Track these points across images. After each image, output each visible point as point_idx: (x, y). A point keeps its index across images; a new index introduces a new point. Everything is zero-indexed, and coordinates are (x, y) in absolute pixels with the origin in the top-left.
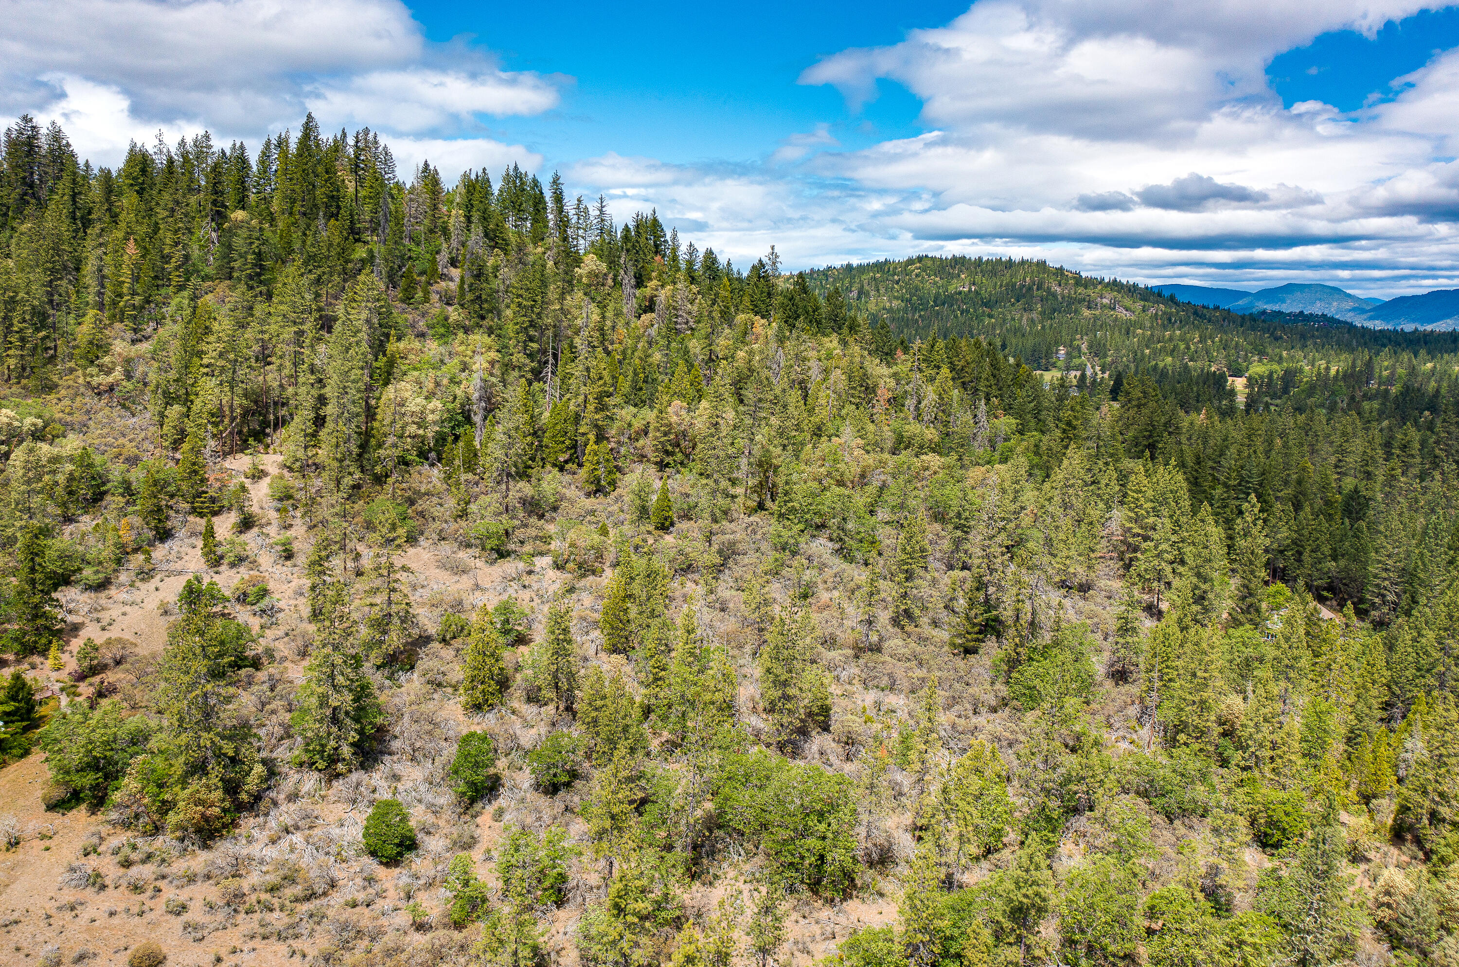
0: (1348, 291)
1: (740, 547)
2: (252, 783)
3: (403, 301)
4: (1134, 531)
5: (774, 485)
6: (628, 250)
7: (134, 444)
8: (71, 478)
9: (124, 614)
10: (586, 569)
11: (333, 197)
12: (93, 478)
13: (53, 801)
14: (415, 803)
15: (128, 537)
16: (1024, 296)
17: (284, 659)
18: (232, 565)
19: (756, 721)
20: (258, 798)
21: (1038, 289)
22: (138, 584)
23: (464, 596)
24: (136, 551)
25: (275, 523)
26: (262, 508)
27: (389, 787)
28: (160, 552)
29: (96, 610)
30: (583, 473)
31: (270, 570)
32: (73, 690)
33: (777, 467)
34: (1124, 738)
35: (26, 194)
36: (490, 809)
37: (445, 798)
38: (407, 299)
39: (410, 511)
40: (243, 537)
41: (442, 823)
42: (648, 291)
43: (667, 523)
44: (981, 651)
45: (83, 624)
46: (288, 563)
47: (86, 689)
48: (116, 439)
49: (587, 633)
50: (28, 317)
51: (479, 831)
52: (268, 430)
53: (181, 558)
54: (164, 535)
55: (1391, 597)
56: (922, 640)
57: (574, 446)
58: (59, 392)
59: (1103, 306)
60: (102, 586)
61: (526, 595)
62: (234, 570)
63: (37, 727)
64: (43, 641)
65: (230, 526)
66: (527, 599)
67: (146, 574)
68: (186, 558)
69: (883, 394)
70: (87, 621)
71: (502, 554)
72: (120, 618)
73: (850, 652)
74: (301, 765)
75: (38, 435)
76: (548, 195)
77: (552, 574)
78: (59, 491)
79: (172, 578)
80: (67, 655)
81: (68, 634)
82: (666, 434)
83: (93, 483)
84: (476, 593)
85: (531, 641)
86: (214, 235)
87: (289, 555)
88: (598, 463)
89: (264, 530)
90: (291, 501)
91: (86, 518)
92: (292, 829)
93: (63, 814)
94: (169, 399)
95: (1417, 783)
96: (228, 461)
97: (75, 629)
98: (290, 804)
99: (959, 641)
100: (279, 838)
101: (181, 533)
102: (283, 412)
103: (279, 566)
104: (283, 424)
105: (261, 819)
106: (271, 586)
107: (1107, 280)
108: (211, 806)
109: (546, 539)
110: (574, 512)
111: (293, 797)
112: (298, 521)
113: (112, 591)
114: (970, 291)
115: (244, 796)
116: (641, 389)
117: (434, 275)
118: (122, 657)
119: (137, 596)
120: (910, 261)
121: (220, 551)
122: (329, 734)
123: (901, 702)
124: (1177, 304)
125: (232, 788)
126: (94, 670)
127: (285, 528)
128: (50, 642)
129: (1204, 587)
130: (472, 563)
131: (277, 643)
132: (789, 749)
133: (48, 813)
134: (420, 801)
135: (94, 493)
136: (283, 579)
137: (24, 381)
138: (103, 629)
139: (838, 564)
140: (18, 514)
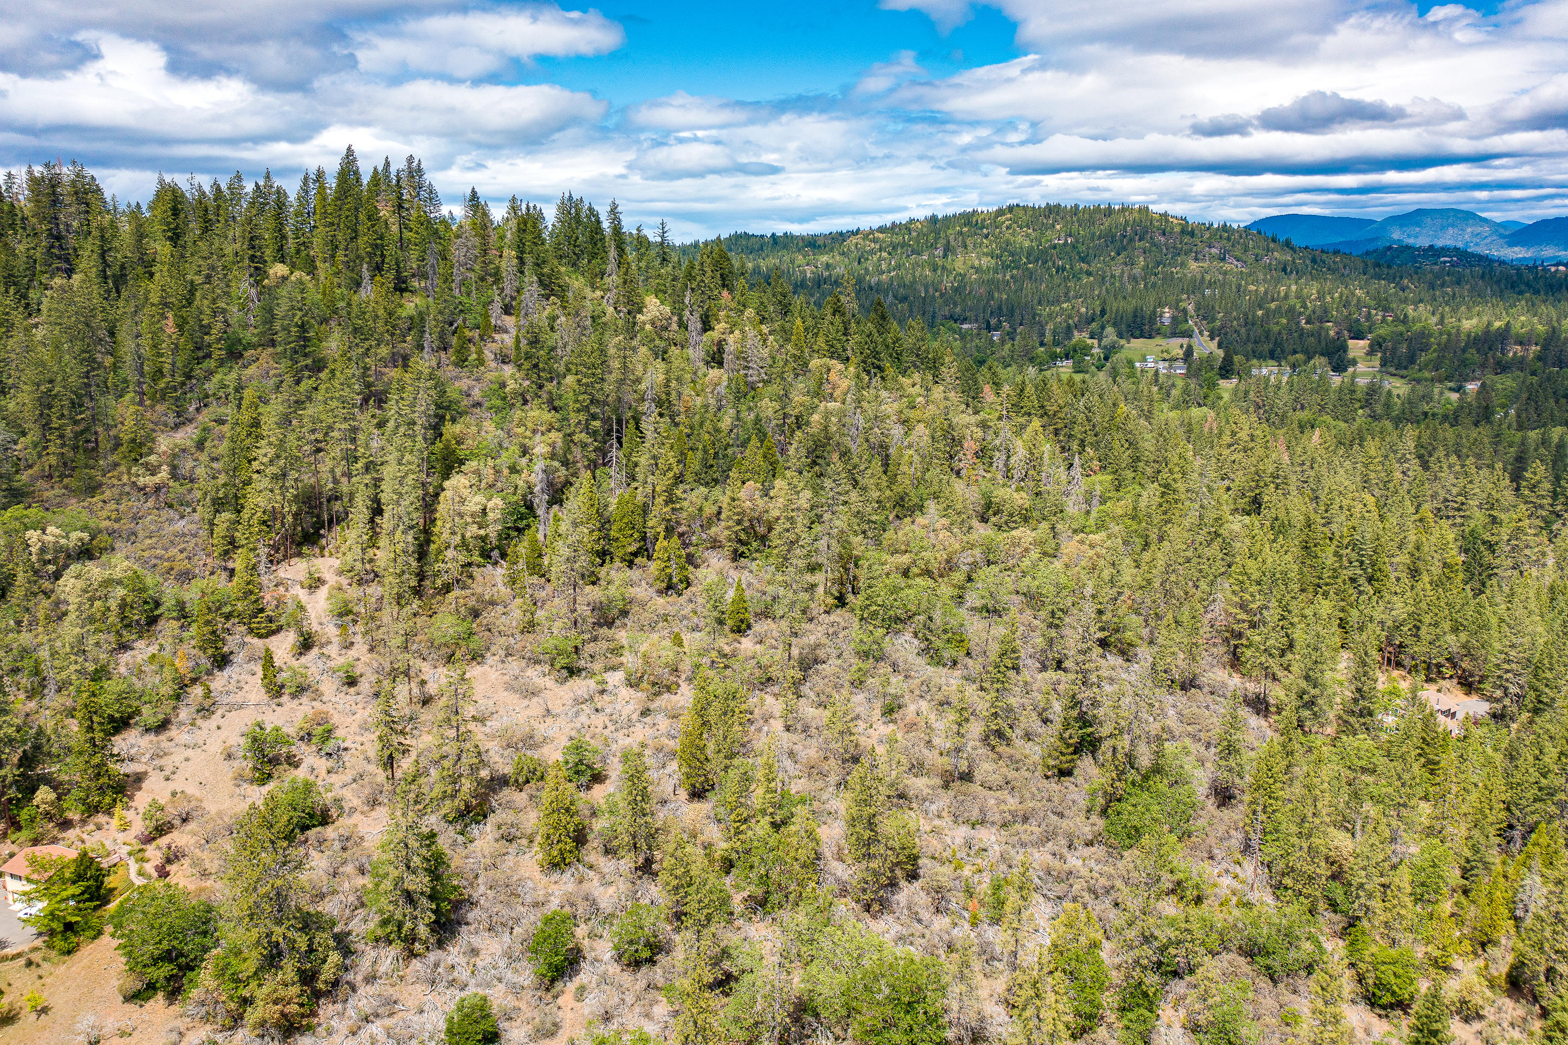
0: (1484, 215)
1: (821, 654)
2: (327, 972)
3: (456, 365)
4: (1239, 617)
5: (855, 578)
6: (693, 289)
7: (185, 554)
8: (123, 605)
9: (187, 760)
10: (661, 687)
11: (376, 245)
12: (146, 602)
13: (131, 993)
14: (495, 982)
15: (184, 666)
16: (1125, 249)
17: (353, 810)
18: (294, 696)
19: (841, 871)
20: (336, 984)
21: (1140, 240)
22: (199, 722)
23: (536, 725)
24: (194, 681)
25: (335, 640)
26: (321, 624)
27: (468, 963)
28: (220, 681)
29: (158, 756)
30: (654, 567)
31: (333, 699)
32: (140, 855)
33: (858, 559)
34: (1227, 871)
35: (52, 247)
36: (571, 986)
37: (526, 975)
38: (461, 362)
39: (474, 625)
40: (303, 659)
41: (523, 1005)
42: (714, 335)
43: (744, 626)
44: (1076, 772)
45: (146, 773)
46: (352, 690)
47: (154, 854)
48: (166, 550)
49: (664, 767)
50: (66, 412)
51: (560, 1013)
52: (322, 532)
53: (241, 688)
54: (222, 661)
55: (1513, 689)
56: (1016, 763)
57: (644, 538)
58: (103, 493)
59: (1212, 257)
60: (163, 726)
61: (599, 720)
62: (296, 702)
63: (108, 902)
64: (107, 800)
65: (289, 646)
66: (601, 726)
67: (205, 711)
68: (246, 687)
69: (970, 446)
70: (150, 770)
71: (572, 671)
72: (185, 764)
73: (938, 781)
74: (377, 940)
75: (86, 553)
76: (606, 225)
77: (625, 692)
78: (113, 618)
79: (233, 713)
80: (132, 811)
81: (132, 786)
82: (739, 522)
83: (146, 607)
84: (547, 720)
85: (606, 777)
86: (253, 291)
87: (352, 682)
88: (669, 559)
89: (324, 650)
90: (351, 617)
91: (140, 644)
92: (371, 1018)
93: (141, 1006)
94: (219, 505)
95: (1535, 939)
96: (282, 569)
97: (139, 779)
98: (368, 987)
99: (1052, 762)
100: (359, 1028)
101: (238, 658)
102: (337, 506)
103: (342, 695)
104: (338, 523)
105: (339, 1006)
106: (336, 719)
107: (1216, 226)
108: (288, 1003)
109: (617, 651)
110: (646, 617)
111: (371, 979)
112: (358, 639)
113: (173, 732)
114: (1066, 243)
115: (321, 986)
116: (712, 466)
117: (487, 330)
118: (188, 814)
119: (200, 736)
120: (1000, 212)
121: (280, 679)
122: (405, 915)
123: (993, 838)
124: (1293, 249)
125: (307, 978)
126: (161, 830)
127: (346, 648)
128: (115, 800)
129: (1313, 692)
130: (540, 682)
131: (345, 790)
132: (876, 907)
133: (126, 1005)
134: (500, 980)
135: (147, 617)
136: (347, 711)
137: (66, 481)
138: (167, 779)
139: (925, 670)
140: (73, 657)
